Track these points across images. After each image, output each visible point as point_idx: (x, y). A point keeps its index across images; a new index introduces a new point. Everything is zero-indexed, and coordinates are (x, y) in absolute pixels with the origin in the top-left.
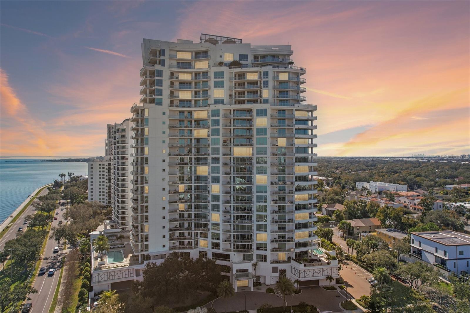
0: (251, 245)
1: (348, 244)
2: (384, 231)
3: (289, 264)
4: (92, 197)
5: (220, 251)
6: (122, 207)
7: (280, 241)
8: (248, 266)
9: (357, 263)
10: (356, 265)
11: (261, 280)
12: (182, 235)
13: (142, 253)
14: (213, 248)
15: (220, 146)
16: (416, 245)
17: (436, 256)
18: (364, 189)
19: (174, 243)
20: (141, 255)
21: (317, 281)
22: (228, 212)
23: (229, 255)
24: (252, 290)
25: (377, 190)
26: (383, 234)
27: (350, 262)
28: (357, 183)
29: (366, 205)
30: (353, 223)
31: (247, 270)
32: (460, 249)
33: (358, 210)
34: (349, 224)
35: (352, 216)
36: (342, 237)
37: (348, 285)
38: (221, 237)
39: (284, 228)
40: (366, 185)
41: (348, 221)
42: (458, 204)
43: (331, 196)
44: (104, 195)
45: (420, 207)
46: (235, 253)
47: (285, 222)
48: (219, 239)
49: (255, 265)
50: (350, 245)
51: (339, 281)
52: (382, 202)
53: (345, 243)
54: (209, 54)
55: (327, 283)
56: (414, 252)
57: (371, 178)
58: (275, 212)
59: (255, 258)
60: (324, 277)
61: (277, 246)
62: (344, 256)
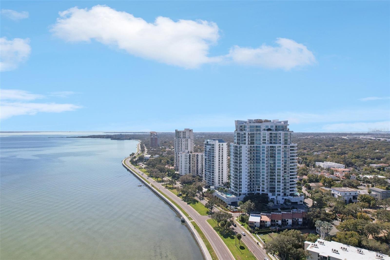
0: (275, 191)
1: (308, 192)
2: (324, 188)
3: (288, 197)
4: (181, 171)
5: (265, 192)
6: (212, 177)
7: (285, 189)
8: (274, 197)
9: (311, 198)
10: (311, 199)
11: (278, 202)
12: (251, 187)
13: (239, 193)
14: (262, 191)
15: (265, 158)
16: (332, 192)
17: (338, 195)
18: (319, 167)
19: (248, 190)
20: (239, 194)
21: (297, 202)
22: (267, 180)
23: (268, 194)
24: (276, 204)
25: (327, 167)
26: (323, 189)
27: (308, 198)
28: (316, 163)
29: (318, 177)
30: (311, 184)
31: (274, 198)
32: (345, 193)
33: (314, 179)
34: (309, 185)
35: (311, 181)
36: (306, 190)
37: (307, 204)
38: (265, 188)
39: (286, 185)
40: (321, 164)
41: (309, 184)
42: (365, 176)
43: (301, 171)
44: (187, 170)
45: (344, 178)
46: (270, 193)
47: (286, 183)
48: (264, 189)
49: (276, 197)
50: (309, 193)
51: (304, 203)
52: (326, 175)
53: (307, 192)
54: (261, 127)
55: (300, 203)
56: (332, 195)
57: (325, 159)
58: (283, 180)
59: (276, 195)
60: (299, 201)
61: (283, 191)
62: (306, 196)
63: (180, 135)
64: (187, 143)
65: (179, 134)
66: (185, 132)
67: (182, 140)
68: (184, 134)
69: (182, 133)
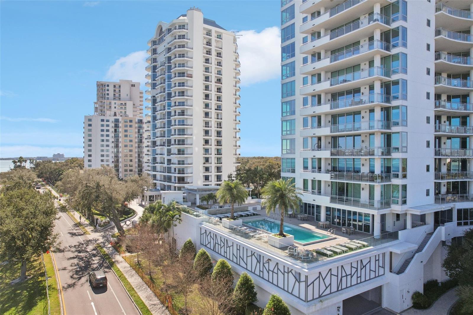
63: (107, 92)
64: (123, 111)
65: (105, 90)
66: (120, 86)
67: (110, 103)
68: (117, 90)
69: (111, 88)
